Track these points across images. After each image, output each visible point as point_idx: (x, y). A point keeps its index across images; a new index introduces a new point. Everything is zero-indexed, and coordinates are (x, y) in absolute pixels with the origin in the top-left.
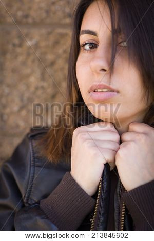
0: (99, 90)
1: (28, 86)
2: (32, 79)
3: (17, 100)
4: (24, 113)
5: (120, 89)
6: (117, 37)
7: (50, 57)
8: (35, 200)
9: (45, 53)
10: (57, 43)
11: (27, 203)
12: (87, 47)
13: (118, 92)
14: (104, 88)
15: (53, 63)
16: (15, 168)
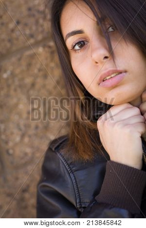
0: (108, 78)
1: (20, 114)
2: (21, 107)
3: (15, 131)
4: (26, 140)
5: (127, 68)
6: (105, 25)
7: (28, 81)
8: (87, 201)
9: (23, 79)
10: (29, 65)
11: (81, 207)
12: (77, 47)
13: (126, 72)
14: (113, 73)
15: (33, 85)
16: (53, 183)
